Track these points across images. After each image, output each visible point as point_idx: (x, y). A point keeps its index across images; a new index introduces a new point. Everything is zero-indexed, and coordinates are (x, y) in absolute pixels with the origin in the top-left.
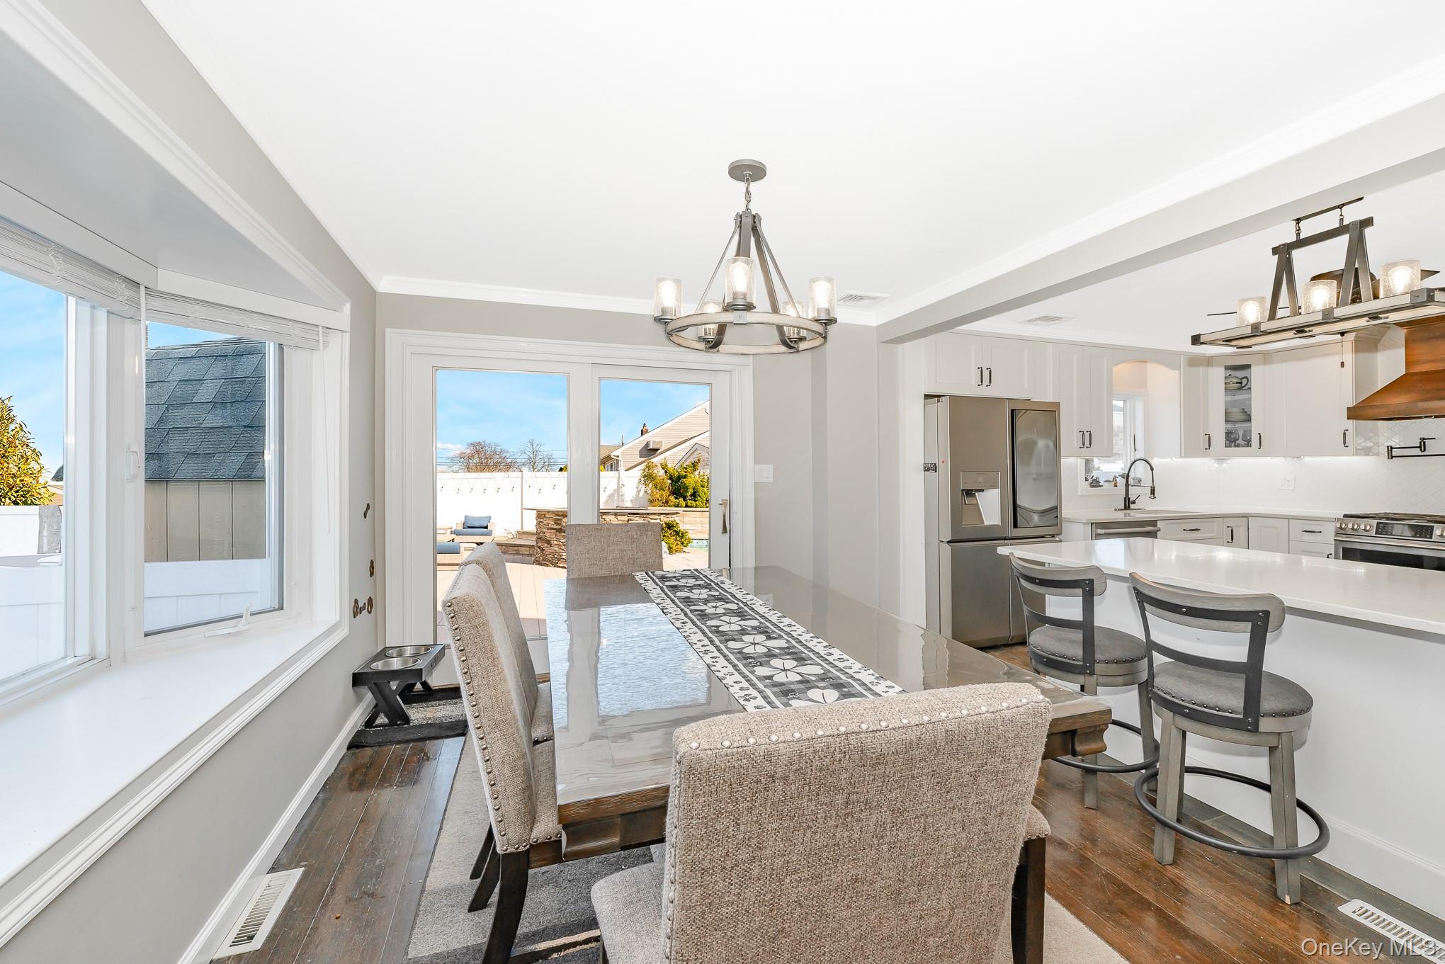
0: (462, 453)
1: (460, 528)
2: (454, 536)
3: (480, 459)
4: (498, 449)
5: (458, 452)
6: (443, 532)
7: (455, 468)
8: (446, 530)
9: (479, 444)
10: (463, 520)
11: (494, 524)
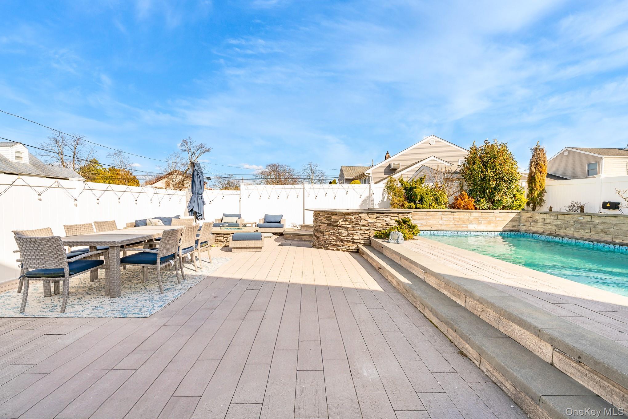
0: (263, 172)
1: (262, 223)
2: (257, 228)
3: (275, 175)
4: (288, 169)
5: (260, 171)
6: (250, 225)
7: (258, 182)
8: (252, 224)
9: (275, 165)
10: (264, 217)
11: (285, 220)
